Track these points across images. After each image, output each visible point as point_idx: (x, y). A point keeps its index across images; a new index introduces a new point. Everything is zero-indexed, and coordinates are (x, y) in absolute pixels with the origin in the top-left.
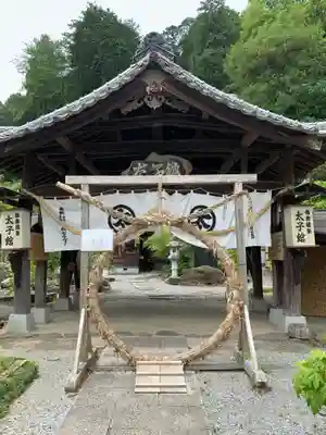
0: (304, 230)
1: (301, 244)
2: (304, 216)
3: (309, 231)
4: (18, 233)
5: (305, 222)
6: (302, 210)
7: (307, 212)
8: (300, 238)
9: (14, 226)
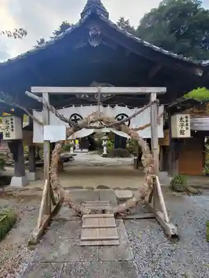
0: (184, 128)
1: (182, 136)
2: (184, 120)
3: (187, 128)
4: (12, 130)
5: (185, 123)
6: (184, 116)
7: (187, 117)
8: (182, 132)
9: (10, 126)
